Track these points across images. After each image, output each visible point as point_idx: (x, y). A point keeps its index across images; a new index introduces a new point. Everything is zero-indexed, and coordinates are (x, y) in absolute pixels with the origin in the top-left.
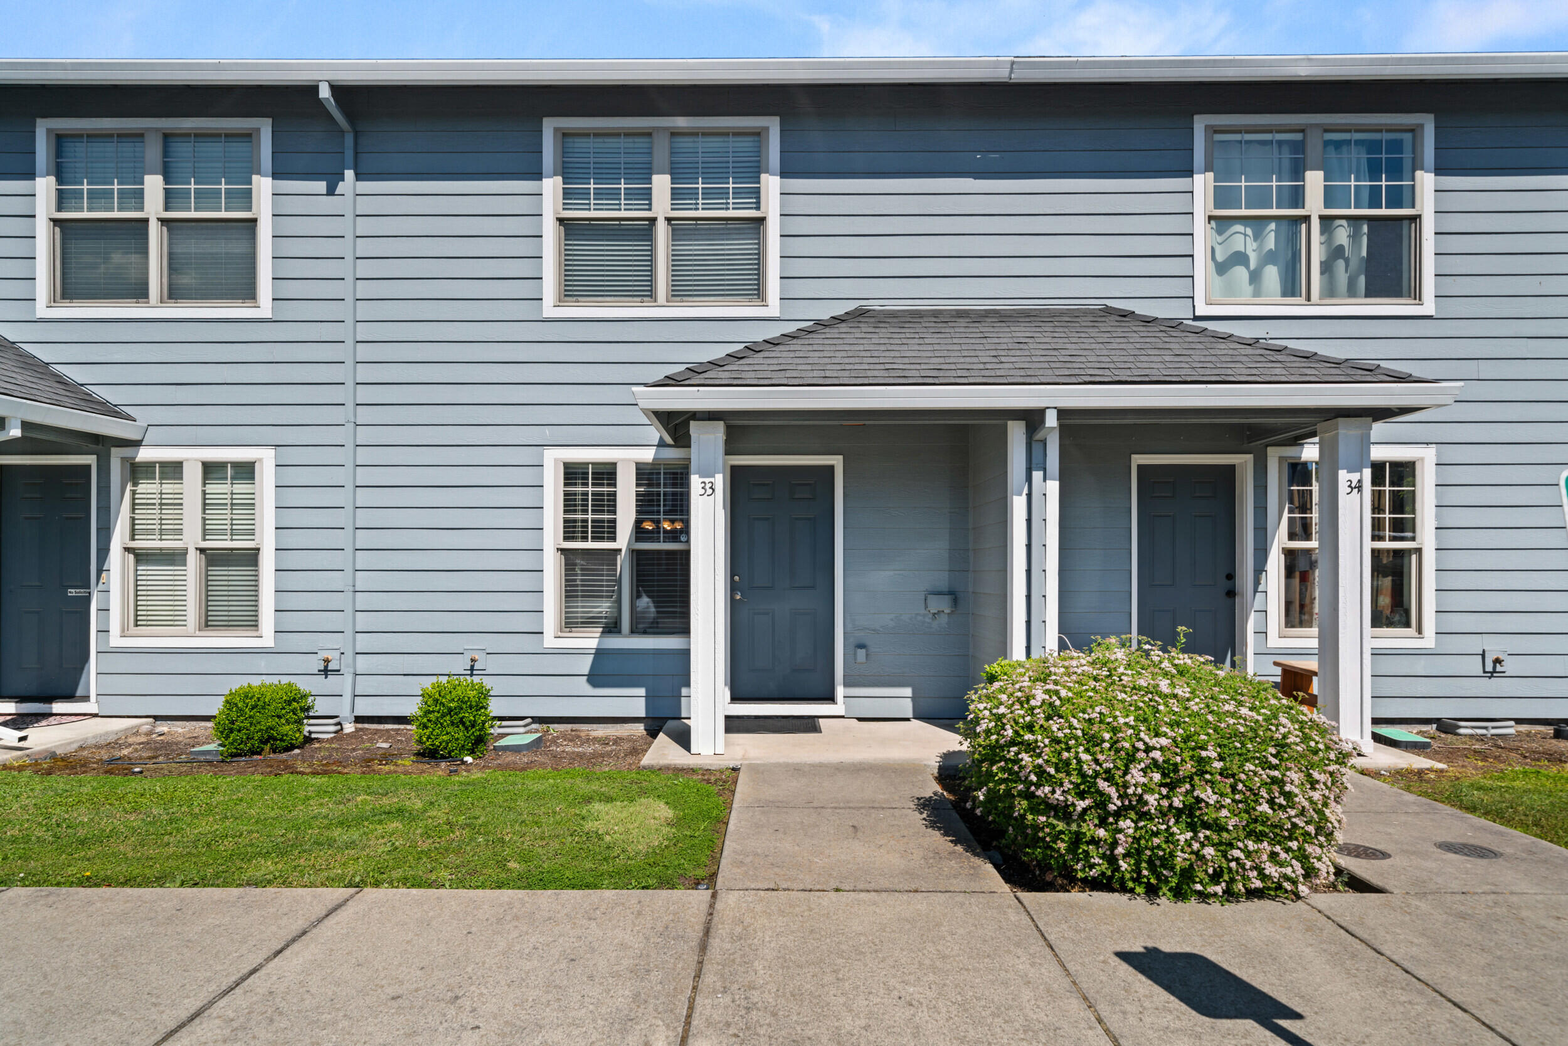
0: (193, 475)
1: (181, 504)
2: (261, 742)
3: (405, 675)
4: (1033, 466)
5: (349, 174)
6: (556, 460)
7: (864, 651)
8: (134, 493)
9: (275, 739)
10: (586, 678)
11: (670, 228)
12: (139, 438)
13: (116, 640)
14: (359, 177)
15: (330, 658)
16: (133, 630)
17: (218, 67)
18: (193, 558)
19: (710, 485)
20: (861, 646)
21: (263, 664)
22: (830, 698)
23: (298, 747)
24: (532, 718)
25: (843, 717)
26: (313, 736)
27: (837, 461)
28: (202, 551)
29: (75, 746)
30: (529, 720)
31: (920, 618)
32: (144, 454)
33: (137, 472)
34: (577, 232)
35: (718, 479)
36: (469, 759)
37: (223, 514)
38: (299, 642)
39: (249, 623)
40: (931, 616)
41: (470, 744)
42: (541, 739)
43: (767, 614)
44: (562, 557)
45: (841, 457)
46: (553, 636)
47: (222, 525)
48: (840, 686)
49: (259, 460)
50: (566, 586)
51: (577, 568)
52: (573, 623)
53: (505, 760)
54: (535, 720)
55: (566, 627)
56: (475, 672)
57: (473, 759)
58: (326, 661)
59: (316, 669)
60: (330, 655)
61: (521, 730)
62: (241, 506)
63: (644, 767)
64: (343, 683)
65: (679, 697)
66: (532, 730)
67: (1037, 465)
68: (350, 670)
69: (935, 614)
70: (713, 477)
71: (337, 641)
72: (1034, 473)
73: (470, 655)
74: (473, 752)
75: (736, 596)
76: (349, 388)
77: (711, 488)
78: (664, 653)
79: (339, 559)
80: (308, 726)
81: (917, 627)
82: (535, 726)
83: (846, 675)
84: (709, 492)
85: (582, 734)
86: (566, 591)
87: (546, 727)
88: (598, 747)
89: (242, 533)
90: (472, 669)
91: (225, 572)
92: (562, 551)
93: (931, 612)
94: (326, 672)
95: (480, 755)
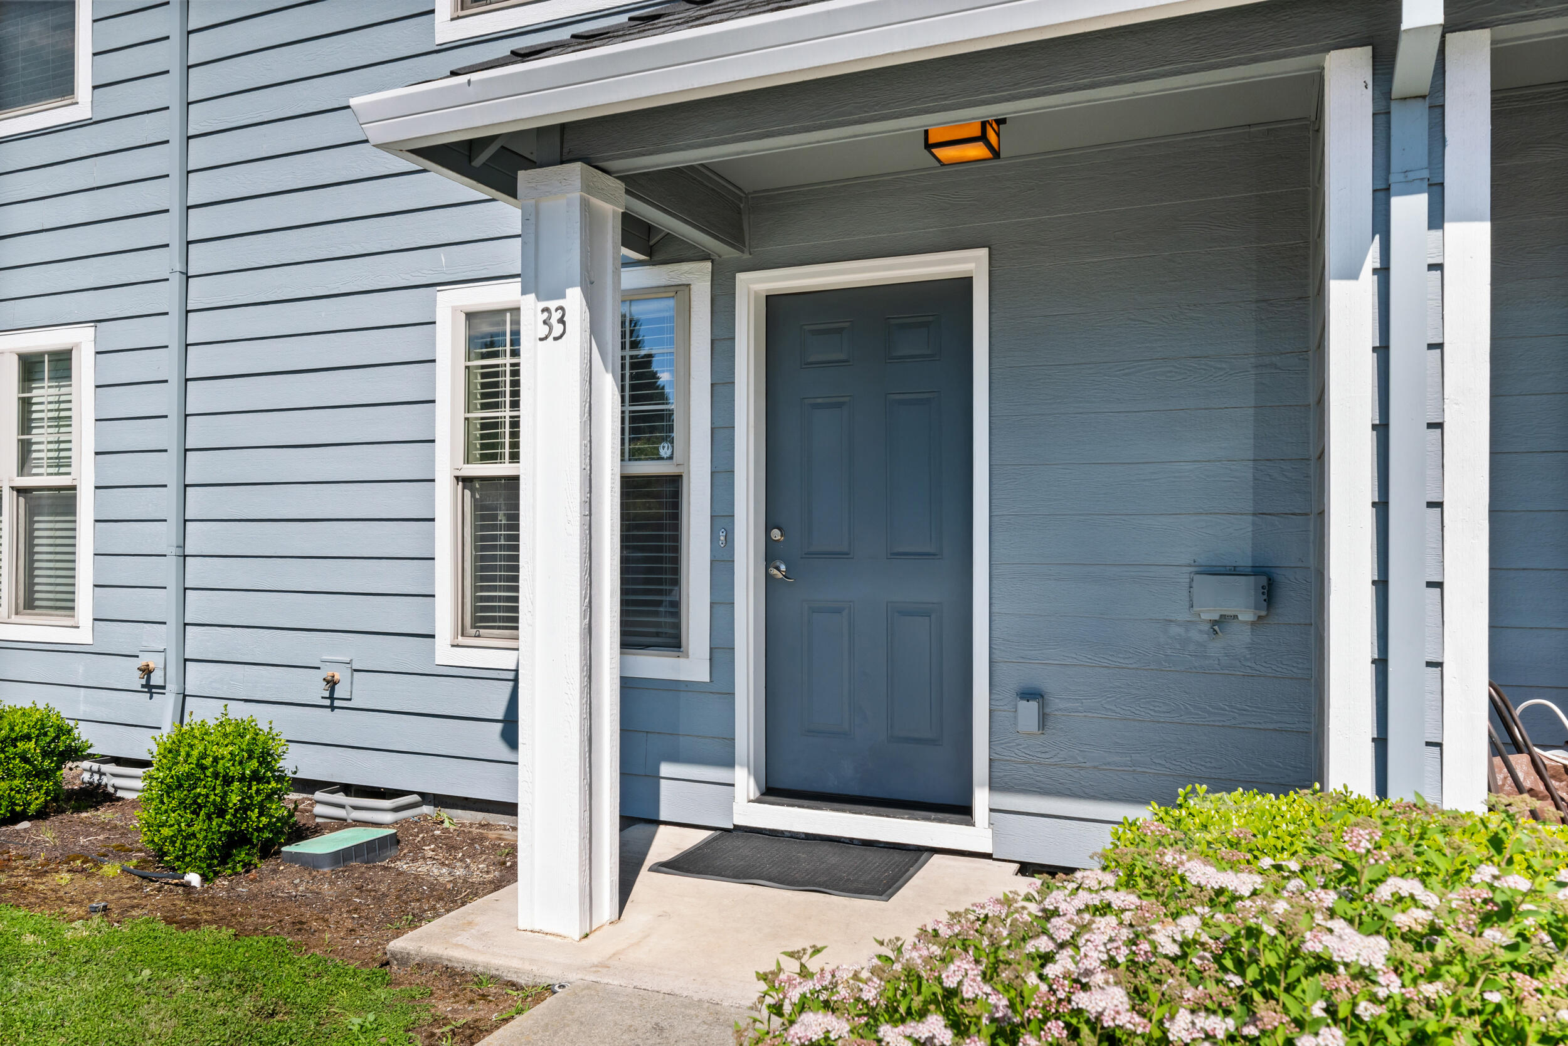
3: (246, 701)
4: (1395, 178)
6: (454, 309)
7: (1033, 705)
10: (500, 726)
15: (151, 666)
18: (8, 500)
19: (559, 314)
20: (1029, 694)
21: (81, 670)
22: (962, 811)
23: (29, 819)
24: (421, 794)
25: (988, 856)
26: (120, 794)
27: (972, 262)
28: (20, 491)
30: (415, 798)
31: (1175, 630)
35: (574, 299)
36: (194, 879)
37: (41, 436)
38: (120, 637)
39: (65, 605)
40: (1206, 627)
41: (210, 848)
42: (394, 841)
43: (838, 611)
44: (467, 493)
45: (983, 253)
46: (449, 642)
47: (42, 452)
48: (982, 786)
49: (78, 345)
50: (476, 548)
51: (501, 514)
52: (493, 619)
53: (267, 885)
54: (427, 798)
55: (473, 627)
56: (337, 703)
57: (205, 878)
58: (147, 671)
59: (137, 682)
60: (154, 661)
61: (389, 817)
62: (62, 421)
63: (394, 955)
64: (164, 709)
65: (658, 778)
66: (406, 820)
67: (1411, 176)
68: (172, 687)
69: (1215, 622)
70: (563, 296)
71: (163, 638)
72: (1398, 204)
73: (327, 672)
74: (223, 862)
75: (775, 572)
76: (174, 217)
77: (561, 321)
78: (628, 686)
79: (165, 502)
80: (113, 778)
81: (1169, 652)
82: (426, 809)
83: (996, 764)
84: (558, 329)
85: (492, 835)
86: (476, 559)
87: (445, 813)
88: (479, 870)
89: (61, 463)
90: (332, 698)
91: (44, 525)
92: (466, 481)
93: (1204, 616)
94: (149, 688)
95: (239, 869)
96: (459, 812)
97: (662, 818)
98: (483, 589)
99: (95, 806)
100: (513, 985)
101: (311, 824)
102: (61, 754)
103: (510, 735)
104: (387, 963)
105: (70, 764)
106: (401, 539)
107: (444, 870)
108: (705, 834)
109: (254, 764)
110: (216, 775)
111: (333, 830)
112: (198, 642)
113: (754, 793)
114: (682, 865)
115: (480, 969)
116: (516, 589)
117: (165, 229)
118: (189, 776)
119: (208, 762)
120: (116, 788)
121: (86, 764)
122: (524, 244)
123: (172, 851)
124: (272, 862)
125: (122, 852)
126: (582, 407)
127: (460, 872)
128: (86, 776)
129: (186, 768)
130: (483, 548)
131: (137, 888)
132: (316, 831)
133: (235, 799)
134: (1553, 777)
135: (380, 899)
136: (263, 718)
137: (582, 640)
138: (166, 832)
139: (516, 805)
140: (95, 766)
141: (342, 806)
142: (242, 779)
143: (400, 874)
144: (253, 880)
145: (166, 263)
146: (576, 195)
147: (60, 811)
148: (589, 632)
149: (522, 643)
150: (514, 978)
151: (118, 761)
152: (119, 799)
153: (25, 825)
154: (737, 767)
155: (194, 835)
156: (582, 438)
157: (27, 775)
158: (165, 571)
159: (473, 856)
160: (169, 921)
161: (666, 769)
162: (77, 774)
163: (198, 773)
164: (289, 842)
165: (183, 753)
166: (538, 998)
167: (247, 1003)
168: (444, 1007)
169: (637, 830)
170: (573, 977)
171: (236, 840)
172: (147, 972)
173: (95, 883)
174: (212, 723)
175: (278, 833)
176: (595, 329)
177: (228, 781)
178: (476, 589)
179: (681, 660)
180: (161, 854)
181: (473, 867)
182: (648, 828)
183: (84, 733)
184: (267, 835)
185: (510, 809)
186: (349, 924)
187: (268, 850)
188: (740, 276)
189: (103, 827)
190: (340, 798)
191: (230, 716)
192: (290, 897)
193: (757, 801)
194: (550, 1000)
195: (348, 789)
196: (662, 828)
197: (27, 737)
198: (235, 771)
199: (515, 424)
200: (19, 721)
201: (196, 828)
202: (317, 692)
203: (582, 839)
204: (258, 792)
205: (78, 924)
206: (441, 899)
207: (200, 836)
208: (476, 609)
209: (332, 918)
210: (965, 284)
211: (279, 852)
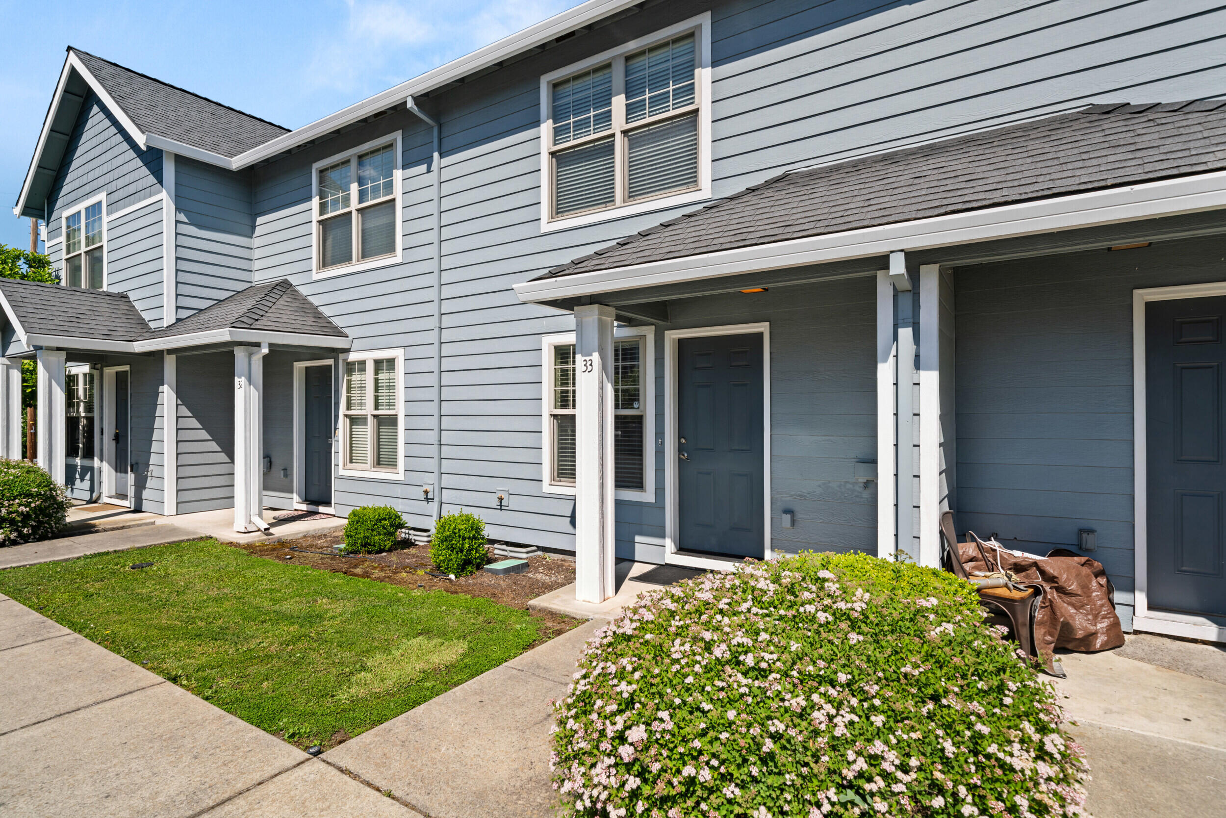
0: (370, 367)
1: (365, 387)
2: (362, 545)
3: (469, 506)
4: (900, 321)
5: (436, 155)
6: (549, 344)
7: (789, 516)
8: (349, 381)
9: (370, 545)
10: (569, 519)
11: (626, 139)
12: (349, 347)
13: (342, 472)
14: (442, 156)
15: (428, 490)
16: (350, 466)
17: (362, 106)
18: (370, 420)
19: (590, 362)
20: (787, 511)
21: (400, 491)
23: (386, 552)
24: (537, 546)
26: (417, 543)
27: (763, 328)
28: (375, 416)
29: (301, 535)
30: (535, 548)
31: (849, 486)
32: (353, 357)
33: (350, 368)
34: (564, 161)
35: (596, 357)
36: (452, 576)
37: (383, 393)
38: (416, 478)
39: (393, 464)
40: (862, 485)
41: (458, 565)
42: (527, 565)
43: (709, 474)
44: (555, 421)
45: (768, 324)
46: (548, 483)
47: (383, 400)
48: (768, 549)
49: (398, 356)
50: (559, 444)
51: (569, 429)
52: (566, 474)
53: (480, 580)
54: (540, 548)
55: (558, 477)
56: (503, 508)
57: (456, 577)
58: (426, 492)
59: (422, 497)
60: (429, 488)
61: (524, 556)
62: (391, 387)
63: (530, 606)
64: (433, 507)
65: (634, 542)
66: (531, 557)
67: (905, 321)
68: (437, 499)
69: (865, 483)
70: (592, 355)
71: (432, 479)
72: (901, 331)
73: (499, 495)
74: (462, 571)
75: (682, 457)
76: (436, 304)
77: (591, 365)
78: (618, 503)
79: (432, 422)
80: (414, 536)
81: (846, 495)
82: (539, 553)
83: (773, 540)
84: (590, 368)
85: (566, 564)
86: (559, 448)
87: (547, 555)
88: (561, 578)
89: (391, 405)
90: (501, 505)
91: (384, 430)
92: (555, 416)
93: (860, 480)
94: (427, 499)
95: (468, 574)
96: (553, 554)
97: (636, 559)
98: (562, 461)
99: (408, 547)
100: (574, 618)
101: (493, 557)
102: (396, 526)
103: (573, 523)
104: (528, 609)
105: (399, 530)
106: (527, 440)
107: (547, 578)
108: (653, 567)
109: (473, 532)
110: (460, 536)
111: (502, 560)
112: (447, 480)
113: (674, 549)
114: (643, 578)
115: (562, 612)
116: (574, 461)
117: (432, 309)
118: (449, 536)
119: (457, 531)
120: (415, 540)
121: (403, 530)
122: (577, 335)
123: (444, 566)
124: (480, 572)
125: (423, 566)
126: (599, 399)
127: (553, 579)
128: (403, 535)
129: (449, 533)
130: (562, 444)
131: (432, 579)
132: (495, 560)
133: (467, 546)
134: (986, 552)
135: (523, 587)
136: (476, 513)
137: (600, 488)
138: (441, 558)
139: (575, 552)
140: (407, 531)
141: (506, 551)
142: (469, 538)
143: (530, 578)
144: (474, 578)
145: (433, 323)
146: (596, 317)
147: (396, 549)
148: (602, 485)
149: (577, 485)
150: (575, 616)
151: (415, 529)
152: (417, 545)
153: (384, 554)
154: (666, 539)
155: (451, 560)
156: (599, 410)
157: (385, 534)
158: (433, 451)
159: (559, 573)
160: (447, 591)
161: (638, 539)
162: (402, 534)
163: (453, 535)
164: (487, 564)
165: (447, 527)
166: (583, 623)
167: (481, 619)
168: (549, 624)
169: (625, 565)
170: (596, 616)
171: (467, 562)
172: (444, 608)
173: (415, 577)
174: (457, 515)
175: (482, 560)
176: (604, 367)
177: (464, 539)
178: (559, 461)
179: (643, 493)
180: (439, 567)
181: (559, 577)
182: (631, 563)
183: (405, 518)
184: (478, 561)
185: (573, 554)
186: (512, 596)
187: (479, 567)
188: (667, 332)
189: (414, 556)
190: (504, 547)
191: (463, 513)
192: (489, 585)
193: (675, 553)
194: (587, 623)
195: (507, 543)
196: (636, 564)
197: (385, 519)
198: (467, 535)
199: (574, 392)
200: (382, 512)
201: (452, 557)
202: (495, 503)
203: (600, 565)
204: (475, 543)
205: (415, 591)
206: (546, 588)
207: (454, 560)
208: (559, 469)
209: (506, 592)
210: (760, 335)
211: (482, 568)
